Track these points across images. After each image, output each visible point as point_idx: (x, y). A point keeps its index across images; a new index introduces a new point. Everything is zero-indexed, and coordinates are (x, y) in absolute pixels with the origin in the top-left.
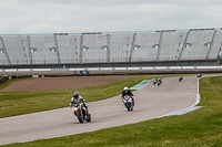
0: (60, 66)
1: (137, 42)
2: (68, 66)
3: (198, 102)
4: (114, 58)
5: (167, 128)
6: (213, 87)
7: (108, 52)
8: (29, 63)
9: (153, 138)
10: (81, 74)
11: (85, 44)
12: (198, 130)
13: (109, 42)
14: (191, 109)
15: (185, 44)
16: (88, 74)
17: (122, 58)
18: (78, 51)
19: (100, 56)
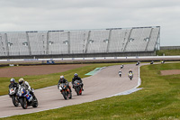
0: (31, 57)
1: (91, 38)
2: (38, 57)
3: (139, 84)
4: (74, 50)
5: (115, 106)
6: (151, 72)
7: (69, 46)
8: (6, 55)
9: (104, 114)
10: (48, 63)
11: (50, 39)
12: (139, 107)
13: (69, 38)
14: (134, 90)
15: (129, 39)
16: (53, 63)
17: (80, 50)
18: (45, 45)
19: (62, 49)
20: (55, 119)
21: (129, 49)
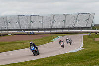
0: (21, 30)
1: (55, 19)
2: (25, 30)
3: (82, 46)
4: (45, 26)
5: (69, 58)
6: (89, 39)
7: (42, 24)
8: (7, 29)
9: (62, 63)
10: (30, 34)
11: (32, 20)
12: (82, 59)
13: (42, 19)
14: (79, 49)
15: (77, 20)
16: (33, 34)
17: (49, 26)
18: (29, 23)
19: (39, 26)
20: (34, 65)
21: (76, 26)
